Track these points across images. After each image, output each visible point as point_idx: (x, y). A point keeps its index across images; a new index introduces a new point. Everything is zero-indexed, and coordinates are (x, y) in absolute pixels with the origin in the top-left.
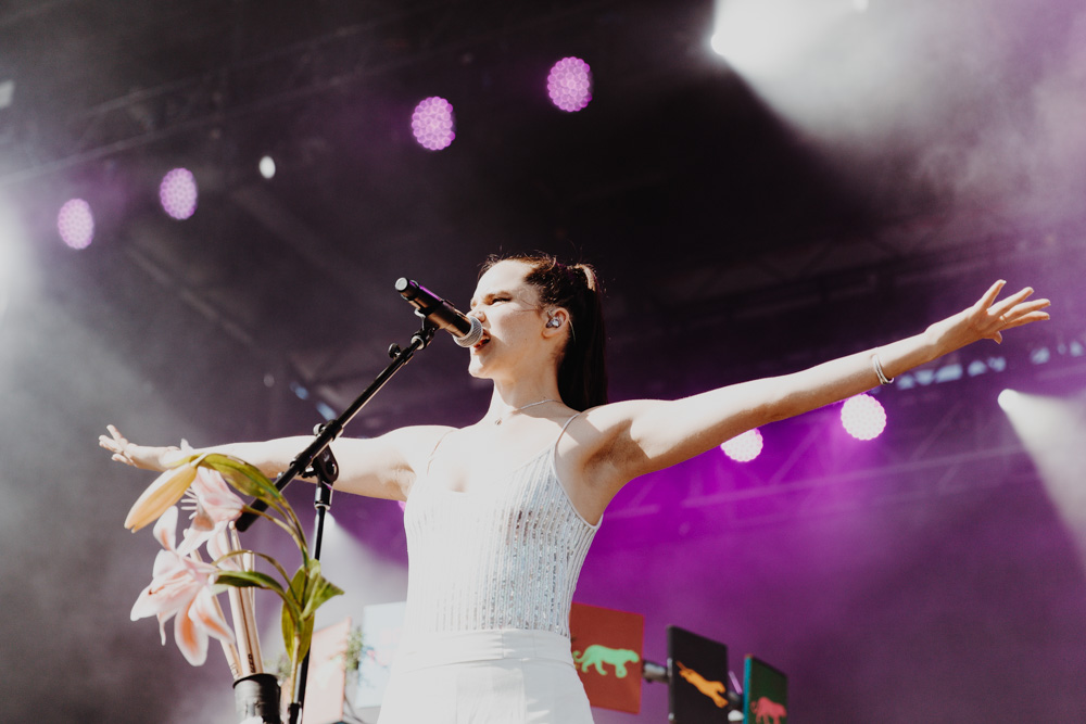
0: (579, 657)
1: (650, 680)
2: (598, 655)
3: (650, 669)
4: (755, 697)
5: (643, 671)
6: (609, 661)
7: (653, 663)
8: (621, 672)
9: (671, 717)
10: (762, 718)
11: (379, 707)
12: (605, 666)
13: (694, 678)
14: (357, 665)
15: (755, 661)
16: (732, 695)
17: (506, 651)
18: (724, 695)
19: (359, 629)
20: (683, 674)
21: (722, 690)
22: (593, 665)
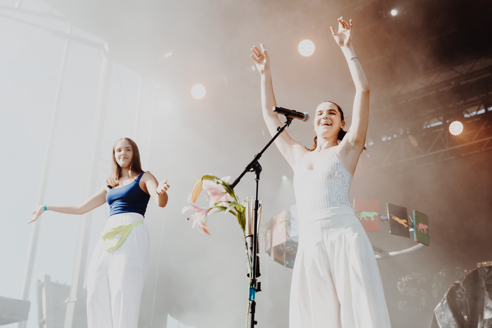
0: (358, 216)
1: (382, 221)
2: (365, 214)
3: (382, 217)
4: (417, 223)
5: (380, 218)
6: (368, 216)
7: (382, 215)
8: (373, 219)
9: (390, 232)
10: (420, 230)
11: (298, 236)
12: (367, 217)
13: (397, 219)
14: (290, 224)
15: (416, 211)
16: (409, 223)
17: (334, 214)
18: (407, 224)
19: (289, 213)
20: (393, 218)
21: (406, 222)
22: (364, 218)
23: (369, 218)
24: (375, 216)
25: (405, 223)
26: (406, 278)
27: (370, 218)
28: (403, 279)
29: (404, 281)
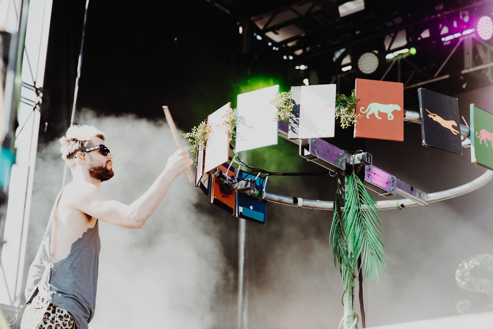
0: (363, 110)
2: (375, 108)
5: (404, 116)
6: (382, 111)
8: (391, 117)
9: (424, 142)
10: (483, 141)
12: (380, 114)
13: (438, 119)
15: (475, 107)
18: (457, 128)
20: (430, 116)
21: (456, 125)
22: (373, 114)
23: (383, 115)
24: (395, 113)
25: (453, 126)
26: (471, 262)
27: (386, 114)
28: (466, 264)
29: (466, 267)
